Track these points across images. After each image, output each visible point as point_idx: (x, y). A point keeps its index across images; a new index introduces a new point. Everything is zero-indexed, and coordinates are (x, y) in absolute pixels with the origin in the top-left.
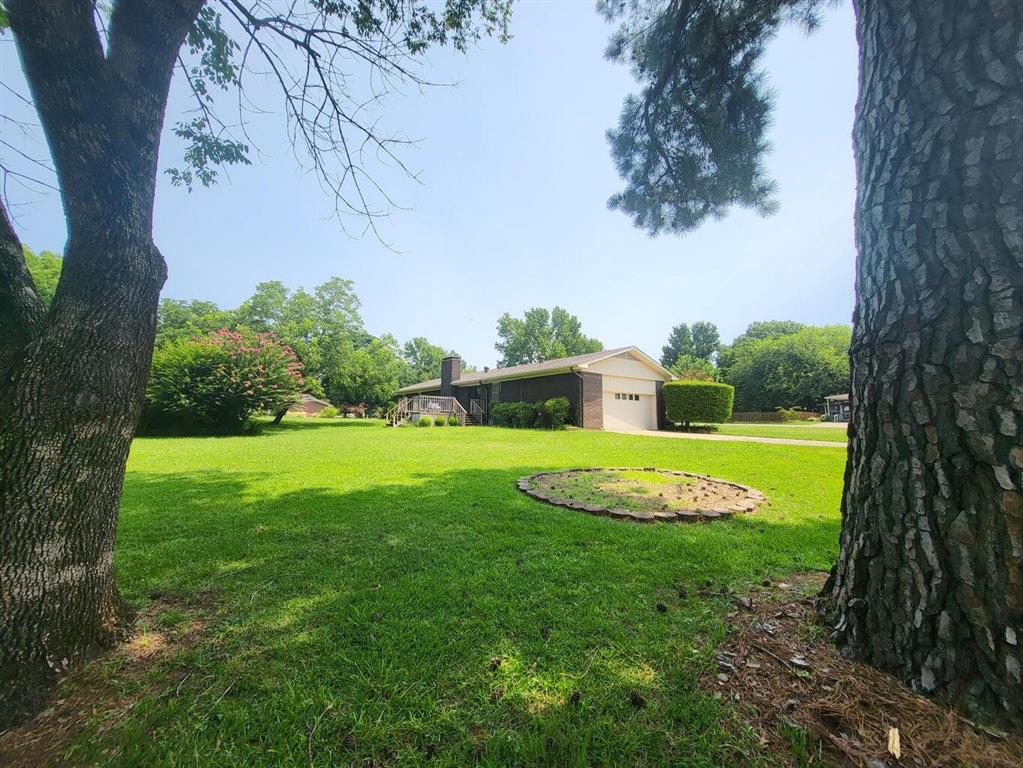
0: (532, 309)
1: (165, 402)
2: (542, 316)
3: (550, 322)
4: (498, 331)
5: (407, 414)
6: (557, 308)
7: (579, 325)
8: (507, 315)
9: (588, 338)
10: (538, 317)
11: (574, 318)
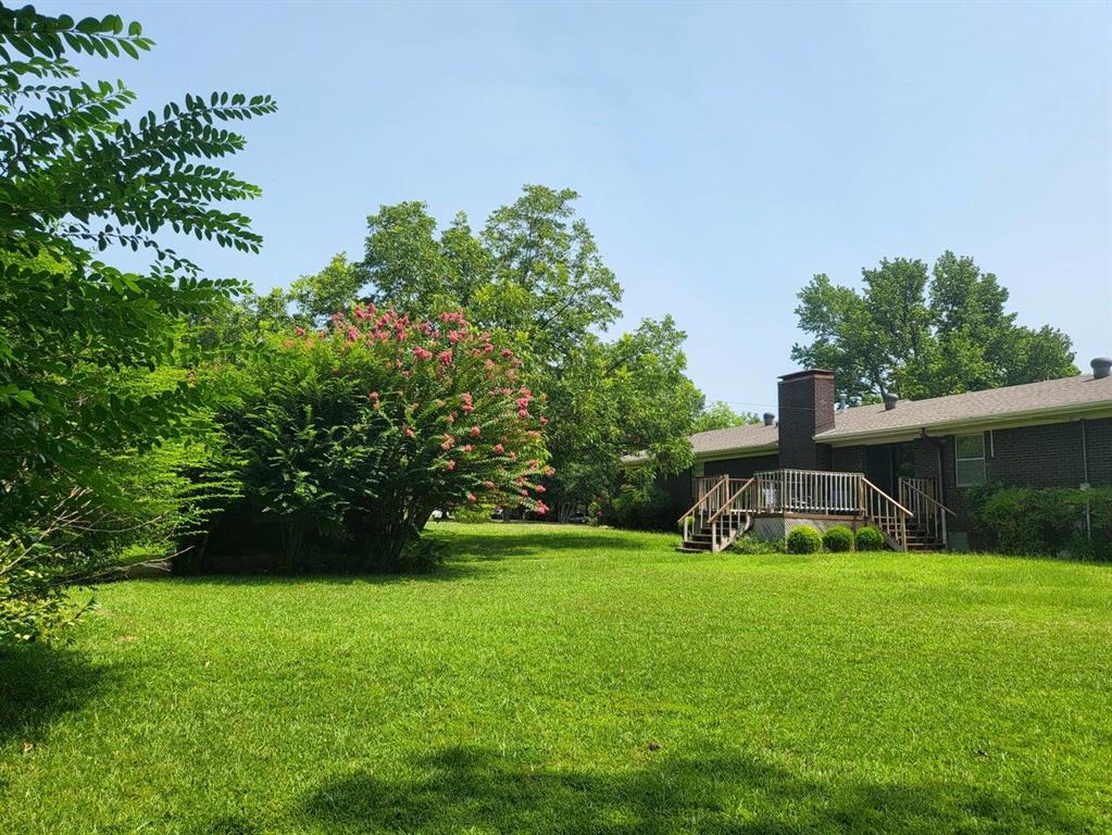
0: (885, 264)
1: (263, 491)
2: (911, 277)
3: (926, 293)
4: (798, 318)
5: (743, 519)
6: (949, 255)
7: (1004, 294)
8: (822, 279)
9: (1035, 326)
10: (899, 280)
11: (990, 279)
